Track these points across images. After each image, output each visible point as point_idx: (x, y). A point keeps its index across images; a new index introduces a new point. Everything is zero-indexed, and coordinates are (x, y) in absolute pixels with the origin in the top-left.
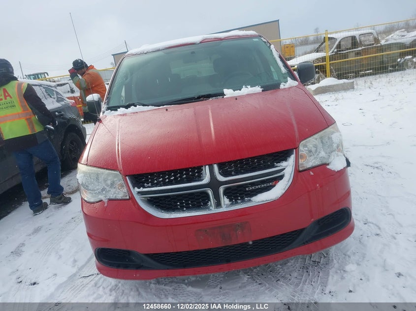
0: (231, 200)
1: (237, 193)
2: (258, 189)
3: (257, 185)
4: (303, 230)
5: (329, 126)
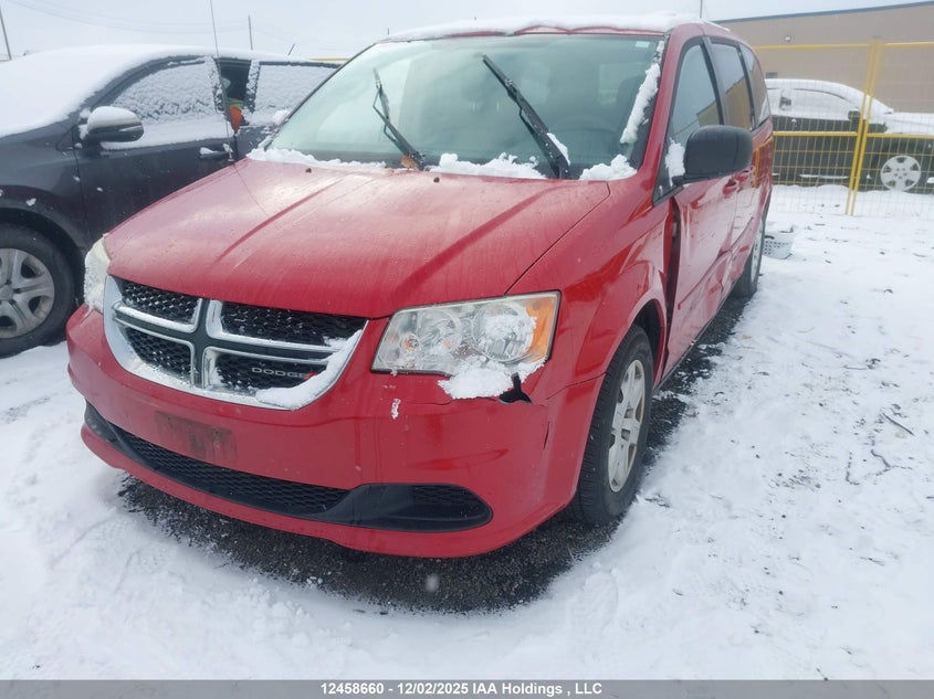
0: (225, 380)
1: (237, 370)
2: (273, 376)
3: (275, 369)
4: (347, 492)
5: (506, 294)
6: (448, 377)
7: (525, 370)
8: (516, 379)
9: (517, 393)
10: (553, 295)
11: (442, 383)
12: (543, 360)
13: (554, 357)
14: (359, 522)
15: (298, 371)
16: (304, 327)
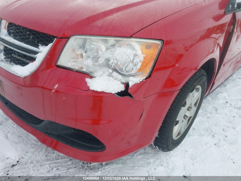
2: (20, 60)
4: (42, 121)
5: (131, 37)
6: (91, 77)
7: (133, 81)
8: (127, 85)
9: (125, 93)
10: (159, 42)
11: (88, 80)
12: (145, 78)
13: (152, 77)
14: (49, 134)
15: (28, 59)
16: (33, 37)
